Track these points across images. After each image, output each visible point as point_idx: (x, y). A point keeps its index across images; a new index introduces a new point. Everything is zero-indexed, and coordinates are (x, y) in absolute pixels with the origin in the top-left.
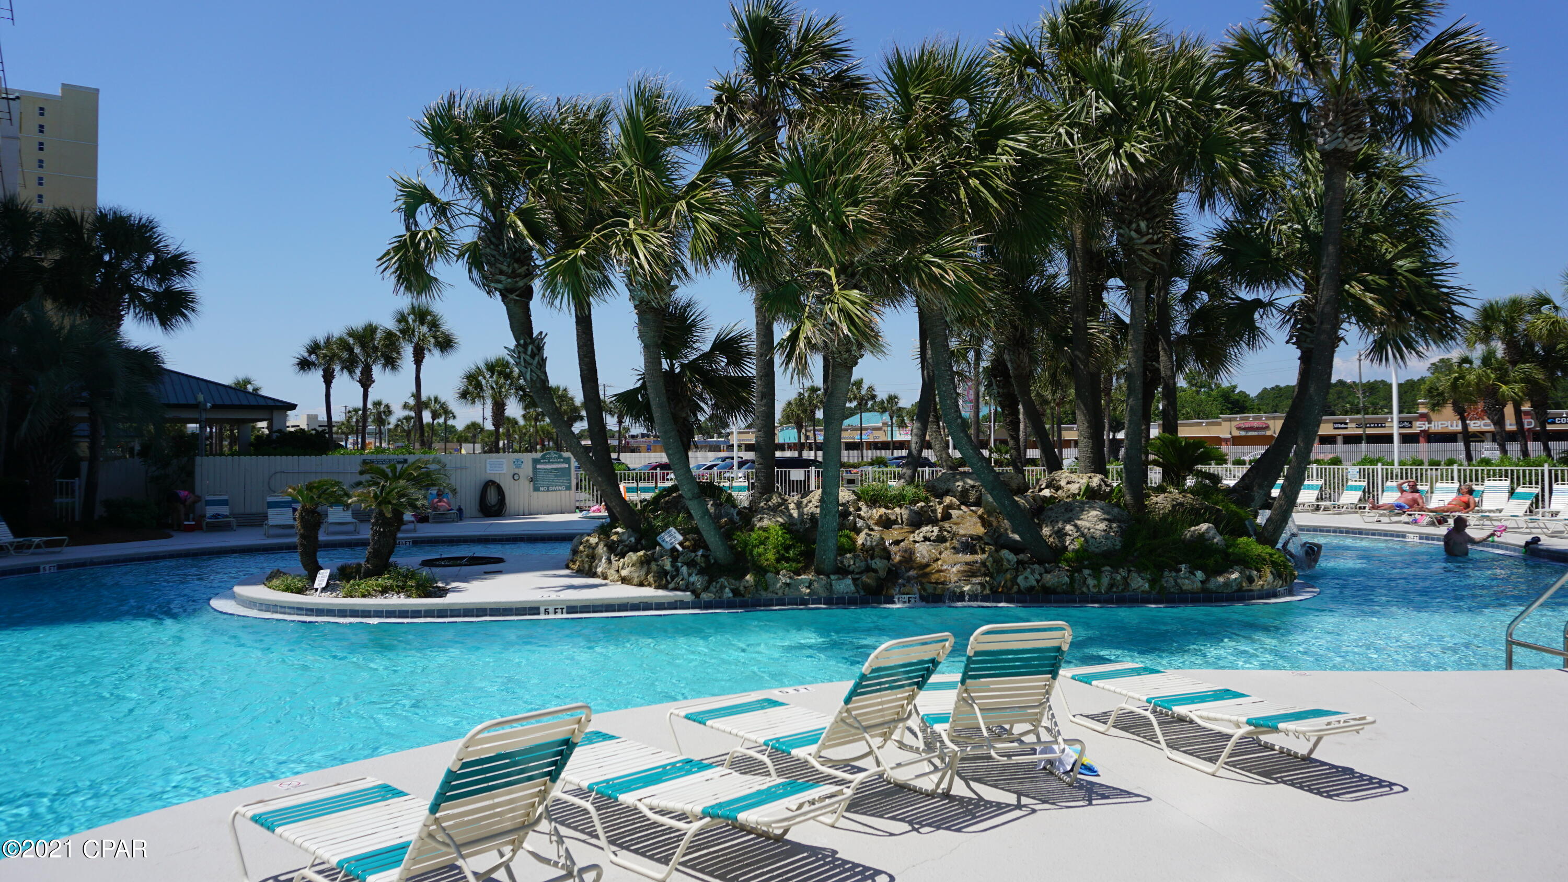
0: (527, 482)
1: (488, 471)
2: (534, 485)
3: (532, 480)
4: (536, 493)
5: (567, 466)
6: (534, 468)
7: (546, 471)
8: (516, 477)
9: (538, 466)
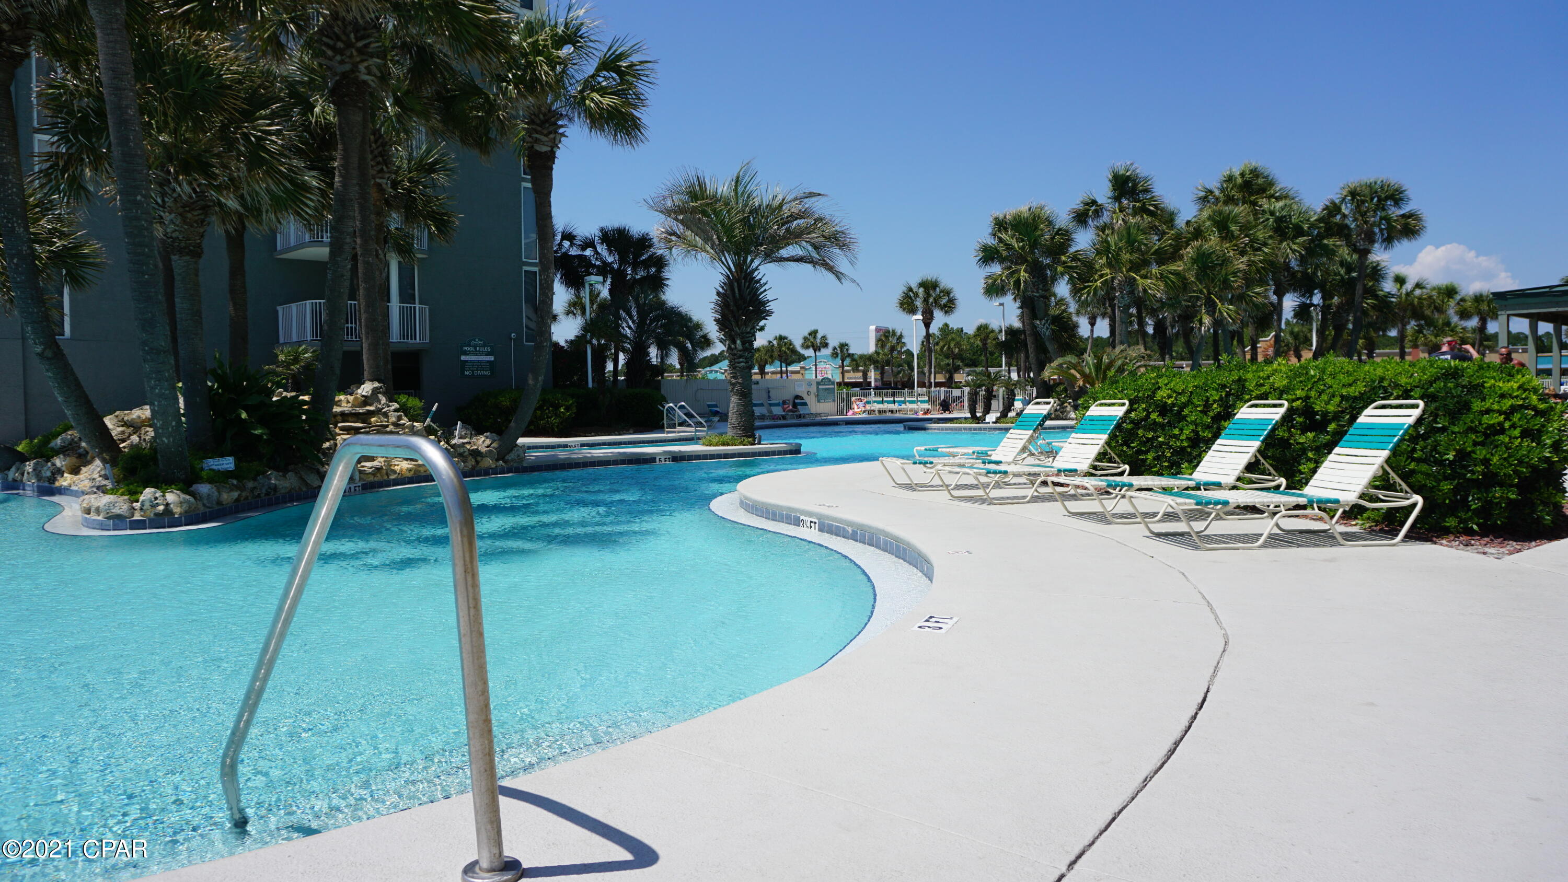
0: (814, 397)
1: (796, 389)
2: (818, 399)
3: (817, 396)
4: (818, 404)
5: (833, 386)
6: (818, 389)
7: (823, 389)
8: (809, 393)
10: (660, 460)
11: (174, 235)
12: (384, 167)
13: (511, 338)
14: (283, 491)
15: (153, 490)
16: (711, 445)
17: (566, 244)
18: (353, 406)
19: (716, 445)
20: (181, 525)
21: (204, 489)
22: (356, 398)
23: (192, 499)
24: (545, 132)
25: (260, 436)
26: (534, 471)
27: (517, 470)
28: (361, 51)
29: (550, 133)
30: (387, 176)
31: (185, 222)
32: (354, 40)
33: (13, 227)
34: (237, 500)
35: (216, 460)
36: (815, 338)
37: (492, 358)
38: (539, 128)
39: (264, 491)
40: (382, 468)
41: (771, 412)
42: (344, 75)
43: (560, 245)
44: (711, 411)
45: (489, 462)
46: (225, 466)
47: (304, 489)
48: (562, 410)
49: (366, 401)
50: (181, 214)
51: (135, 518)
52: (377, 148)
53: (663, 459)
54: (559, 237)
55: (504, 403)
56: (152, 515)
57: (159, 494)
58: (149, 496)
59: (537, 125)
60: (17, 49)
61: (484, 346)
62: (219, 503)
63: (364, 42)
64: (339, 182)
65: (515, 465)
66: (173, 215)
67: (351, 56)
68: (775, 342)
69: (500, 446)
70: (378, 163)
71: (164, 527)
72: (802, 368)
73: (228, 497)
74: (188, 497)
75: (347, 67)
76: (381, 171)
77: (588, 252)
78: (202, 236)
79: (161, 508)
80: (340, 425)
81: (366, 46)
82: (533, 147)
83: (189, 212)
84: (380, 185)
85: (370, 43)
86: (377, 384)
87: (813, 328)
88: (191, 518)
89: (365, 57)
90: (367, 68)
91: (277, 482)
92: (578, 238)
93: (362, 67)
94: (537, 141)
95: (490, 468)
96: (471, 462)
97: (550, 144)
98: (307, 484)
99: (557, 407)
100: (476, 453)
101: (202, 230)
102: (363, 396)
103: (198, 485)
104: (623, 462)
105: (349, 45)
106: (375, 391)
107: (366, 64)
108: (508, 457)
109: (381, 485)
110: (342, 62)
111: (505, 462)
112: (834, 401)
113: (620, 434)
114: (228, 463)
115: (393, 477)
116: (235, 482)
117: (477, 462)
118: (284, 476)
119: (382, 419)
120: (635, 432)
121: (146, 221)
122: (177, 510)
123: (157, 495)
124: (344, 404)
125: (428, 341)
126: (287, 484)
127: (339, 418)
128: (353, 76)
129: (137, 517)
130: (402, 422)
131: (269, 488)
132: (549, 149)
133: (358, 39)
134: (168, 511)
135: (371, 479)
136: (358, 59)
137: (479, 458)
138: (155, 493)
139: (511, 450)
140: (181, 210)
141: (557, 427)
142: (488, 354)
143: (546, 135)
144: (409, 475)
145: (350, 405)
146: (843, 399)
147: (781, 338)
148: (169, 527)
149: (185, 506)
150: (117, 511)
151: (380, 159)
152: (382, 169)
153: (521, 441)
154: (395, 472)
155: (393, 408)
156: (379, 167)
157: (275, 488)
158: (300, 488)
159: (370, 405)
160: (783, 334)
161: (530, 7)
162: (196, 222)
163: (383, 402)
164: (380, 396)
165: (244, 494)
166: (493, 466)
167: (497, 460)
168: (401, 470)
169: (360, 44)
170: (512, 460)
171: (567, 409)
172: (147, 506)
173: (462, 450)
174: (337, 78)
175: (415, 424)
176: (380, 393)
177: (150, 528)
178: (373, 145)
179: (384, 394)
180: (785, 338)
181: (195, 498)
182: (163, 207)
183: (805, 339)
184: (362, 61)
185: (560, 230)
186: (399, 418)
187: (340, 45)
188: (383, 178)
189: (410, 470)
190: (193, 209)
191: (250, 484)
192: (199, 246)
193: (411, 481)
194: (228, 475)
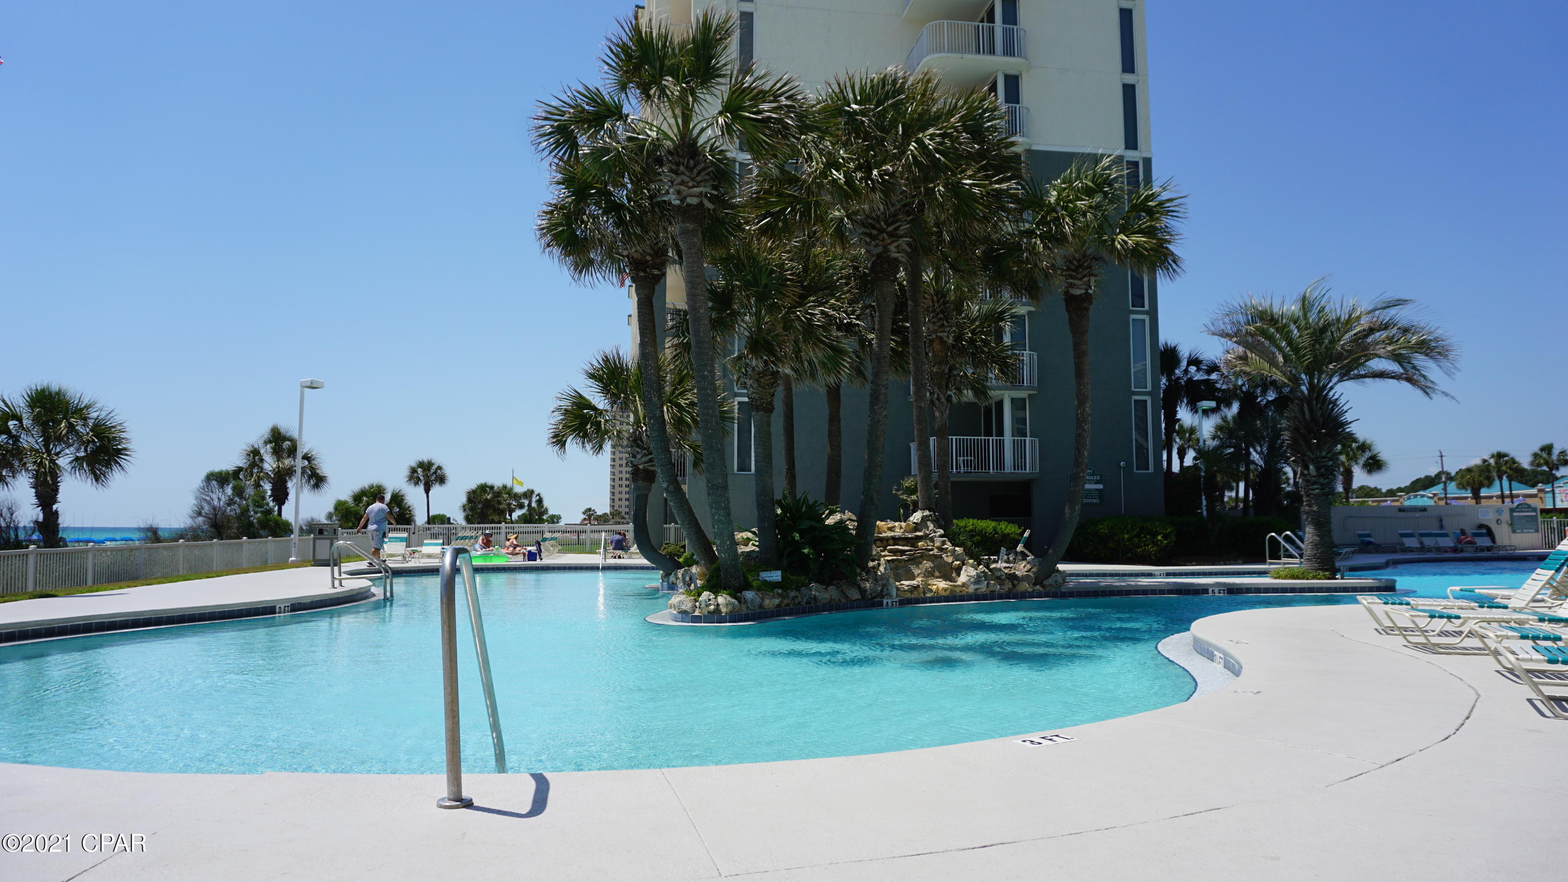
0: (1506, 527)
1: (1480, 517)
2: (1512, 528)
3: (1511, 524)
4: (1513, 535)
5: (1534, 514)
6: (1512, 516)
7: (1520, 517)
8: (1499, 522)
9: (1515, 514)
10: (1213, 591)
11: (753, 396)
12: (945, 323)
13: (1120, 467)
14: (823, 601)
15: (708, 593)
16: (1279, 578)
17: (1193, 369)
18: (905, 531)
19: (1286, 578)
20: (726, 622)
21: (749, 595)
22: (908, 525)
23: (736, 602)
24: (1080, 276)
25: (808, 555)
26: (1073, 596)
27: (1055, 595)
28: (891, 235)
29: (1084, 276)
30: (947, 329)
31: (760, 386)
32: (885, 227)
33: (651, 397)
34: (778, 606)
35: (769, 572)
36: (1550, 454)
37: (1101, 486)
38: (1074, 274)
39: (805, 600)
40: (918, 586)
41: (1421, 543)
42: (879, 256)
43: (1186, 371)
44: (1362, 542)
45: (1025, 586)
46: (775, 578)
47: (844, 601)
48: (1159, 538)
49: (917, 527)
50: (756, 380)
51: (695, 614)
52: (940, 306)
53: (1216, 591)
54: (1184, 364)
55: (1102, 531)
56: (706, 613)
57: (712, 596)
58: (705, 598)
59: (1073, 271)
60: (656, 272)
61: (1093, 474)
62: (761, 606)
63: (894, 227)
64: (876, 343)
65: (1053, 590)
66: (752, 381)
67: (883, 240)
68: (1492, 461)
69: (1038, 571)
70: (940, 319)
71: (714, 623)
72: (1540, 491)
73: (771, 602)
74: (734, 600)
75: (880, 249)
76: (943, 325)
77: (1214, 376)
78: (773, 395)
79: (712, 607)
80: (888, 547)
81: (896, 229)
82: (1068, 291)
83: (762, 377)
84: (941, 338)
85: (899, 226)
86: (927, 513)
87: (1546, 442)
88: (734, 617)
89: (895, 239)
90: (897, 247)
91: (817, 594)
92: (1204, 362)
93: (892, 248)
94: (1071, 285)
95: (1026, 591)
96: (1008, 585)
97: (1084, 287)
98: (847, 597)
99: (1154, 535)
100: (1013, 577)
101: (772, 391)
102: (914, 523)
103: (746, 592)
104: (1171, 592)
105: (882, 231)
106: (924, 519)
107: (896, 244)
108: (1046, 582)
109: (917, 601)
110: (877, 245)
111: (1043, 587)
112: (1537, 531)
113: (1226, 564)
114: (776, 576)
115: (929, 595)
116: (780, 591)
117: (1014, 586)
118: (826, 589)
119: (929, 543)
120: (1244, 563)
121: (711, 390)
122: (724, 610)
123: (711, 597)
124: (897, 530)
125: (1038, 471)
126: (827, 596)
127: (891, 542)
128: (885, 256)
129: (697, 613)
130: (946, 546)
131: (810, 598)
132: (1083, 291)
133: (888, 225)
134: (717, 610)
135: (908, 595)
136: (889, 241)
137: (1015, 582)
138: (710, 595)
139: (1050, 576)
140: (757, 377)
141: (1155, 555)
142: (1097, 482)
143: (1080, 279)
144: (944, 594)
145: (902, 530)
146: (1553, 529)
147: (1499, 456)
148: (717, 623)
149: (730, 607)
150: (684, 607)
151: (941, 316)
152: (943, 324)
153: (1061, 567)
154: (931, 591)
155: (939, 533)
156: (941, 322)
157: (815, 598)
158: (839, 599)
159: (920, 531)
160: (1503, 450)
161: (1135, 147)
162: (768, 385)
163: (930, 528)
164: (929, 523)
165: (786, 601)
166: (1030, 590)
167: (1035, 584)
168: (938, 588)
169: (890, 229)
170: (1050, 585)
171: (1166, 537)
172: (703, 605)
173: (999, 574)
174: (874, 259)
175: (957, 548)
176: (929, 520)
177: (704, 623)
178: (936, 304)
179: (932, 521)
180: (1505, 455)
181: (740, 602)
182: (746, 375)
183: (1536, 455)
184: (892, 242)
185: (1186, 355)
186: (944, 543)
187: (875, 232)
188: (944, 332)
189: (946, 590)
190: (765, 375)
191: (793, 594)
192: (771, 403)
193: (947, 599)
194: (773, 585)
